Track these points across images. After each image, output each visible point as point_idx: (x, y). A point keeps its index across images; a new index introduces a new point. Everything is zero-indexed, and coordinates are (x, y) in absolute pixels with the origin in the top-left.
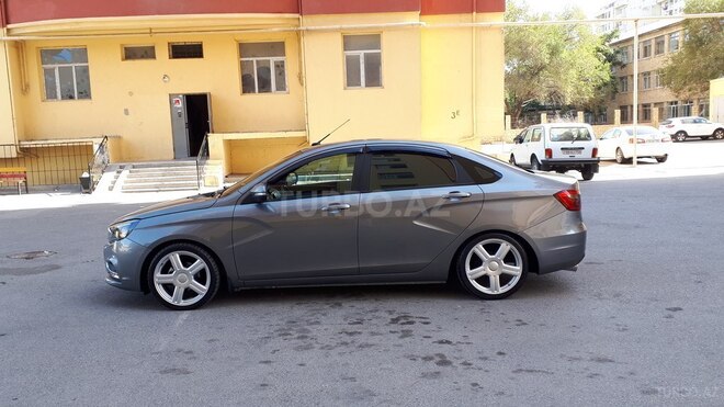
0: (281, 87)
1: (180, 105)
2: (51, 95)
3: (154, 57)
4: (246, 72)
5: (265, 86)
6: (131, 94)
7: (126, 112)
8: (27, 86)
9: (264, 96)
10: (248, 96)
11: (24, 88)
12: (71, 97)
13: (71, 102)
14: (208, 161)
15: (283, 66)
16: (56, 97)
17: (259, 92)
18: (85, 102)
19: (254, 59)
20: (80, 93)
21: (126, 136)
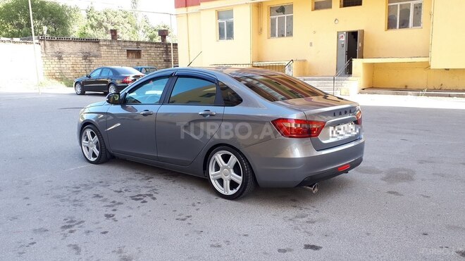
0: (417, 23)
1: (344, 39)
2: (273, 35)
3: (331, 7)
4: (391, 14)
5: (404, 24)
6: (315, 32)
7: (311, 44)
8: (261, 29)
9: (404, 31)
10: (392, 32)
11: (260, 31)
12: (283, 36)
13: (282, 38)
14: (350, 78)
15: (420, 7)
16: (275, 35)
17: (400, 28)
18: (290, 38)
19: (399, 4)
20: (288, 33)
21: (310, 59)
